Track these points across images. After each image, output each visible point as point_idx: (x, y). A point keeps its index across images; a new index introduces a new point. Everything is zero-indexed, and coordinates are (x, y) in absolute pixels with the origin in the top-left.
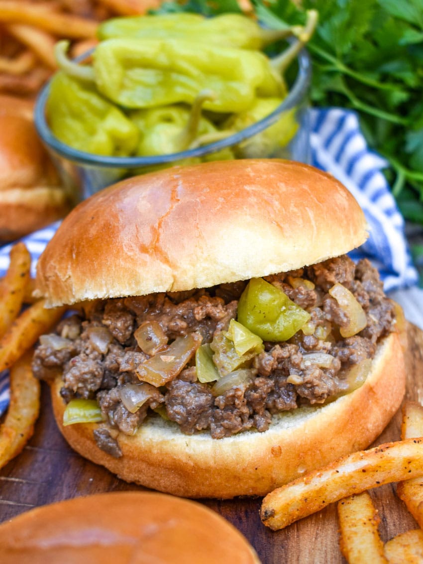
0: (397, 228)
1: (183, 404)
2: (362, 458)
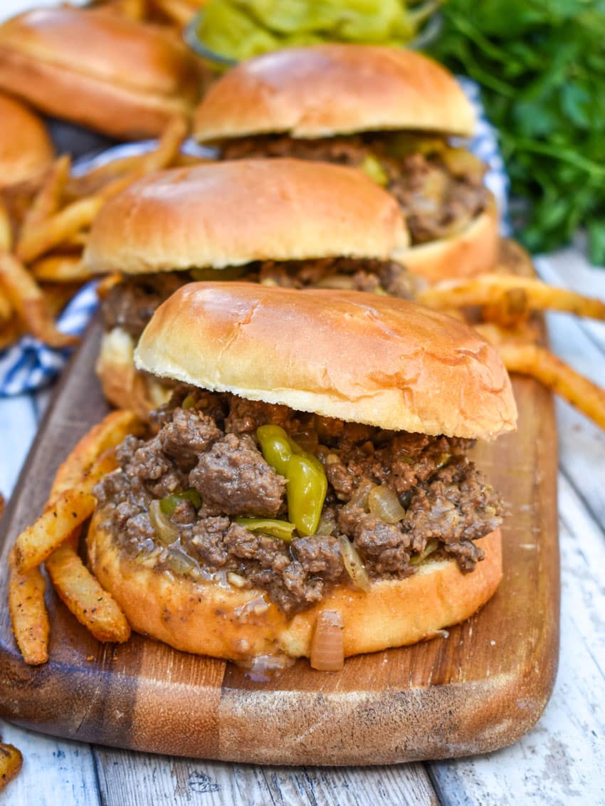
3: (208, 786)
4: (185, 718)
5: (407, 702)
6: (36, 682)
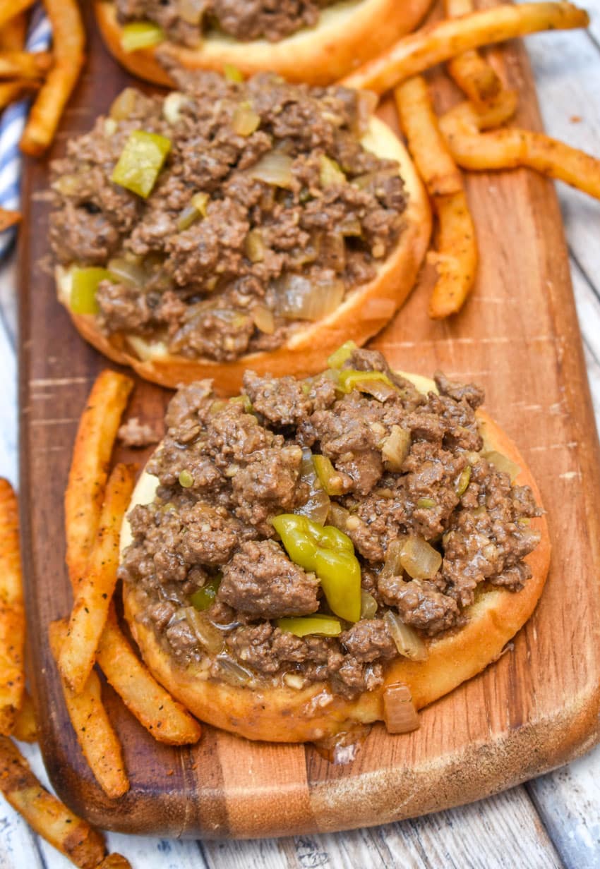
1: (234, 15)
3: (317, 857)
4: (280, 818)
5: (492, 755)
6: (125, 809)
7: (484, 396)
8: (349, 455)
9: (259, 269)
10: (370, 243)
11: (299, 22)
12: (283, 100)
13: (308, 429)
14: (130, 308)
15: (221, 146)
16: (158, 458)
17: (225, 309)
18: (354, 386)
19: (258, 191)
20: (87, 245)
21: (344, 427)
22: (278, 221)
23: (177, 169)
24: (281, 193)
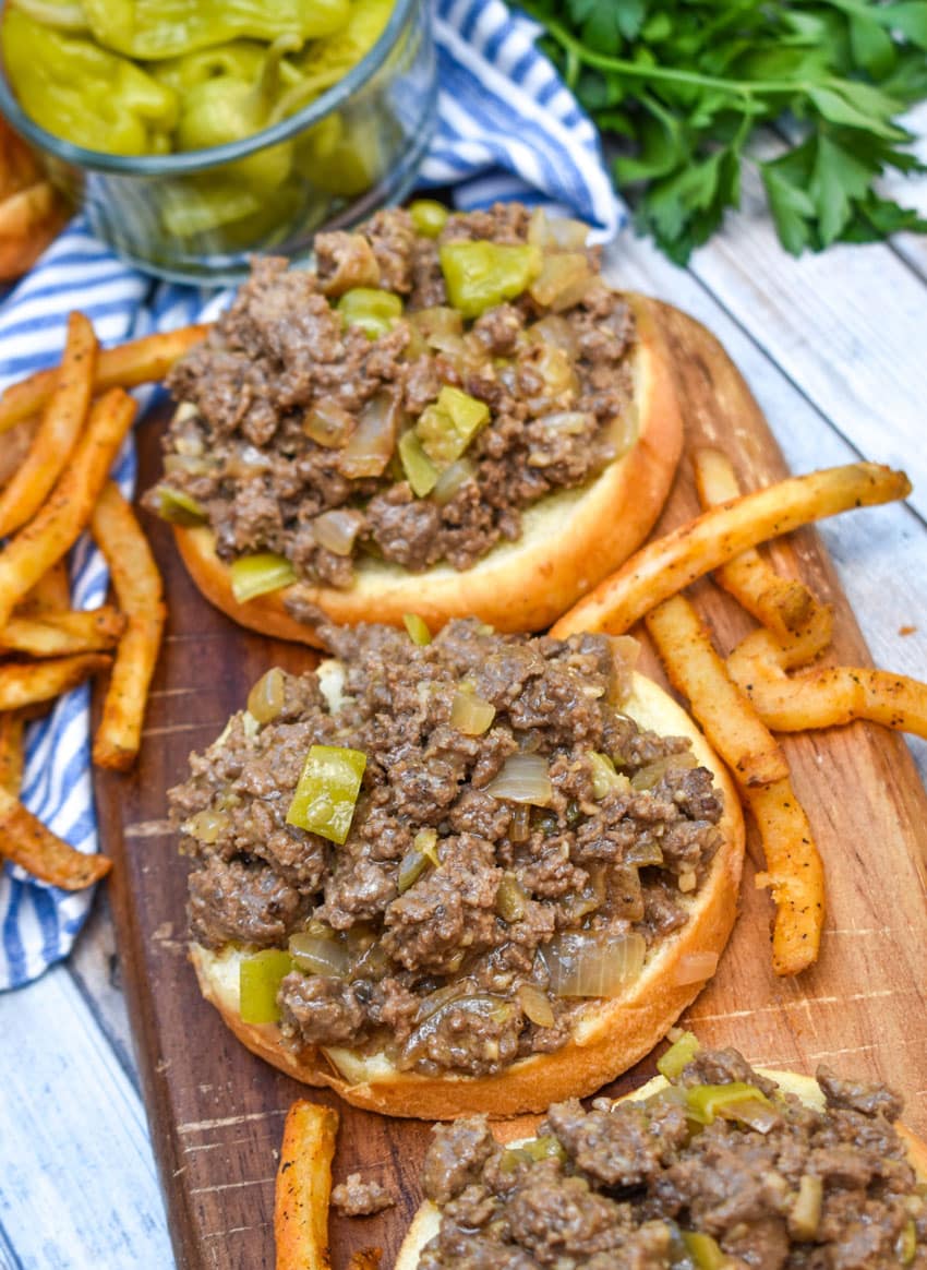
0: (587, 144)
1: (401, 536)
2: (664, 551)
7: (903, 1102)
8: (741, 1228)
9: (522, 932)
10: (673, 871)
11: (495, 535)
12: (524, 675)
13: (668, 1191)
14: (336, 1009)
15: (441, 753)
16: (434, 1251)
17: (477, 996)
18: (718, 1112)
19: (504, 816)
20: (253, 920)
21: (726, 1184)
22: (539, 857)
23: (382, 795)
24: (538, 813)
